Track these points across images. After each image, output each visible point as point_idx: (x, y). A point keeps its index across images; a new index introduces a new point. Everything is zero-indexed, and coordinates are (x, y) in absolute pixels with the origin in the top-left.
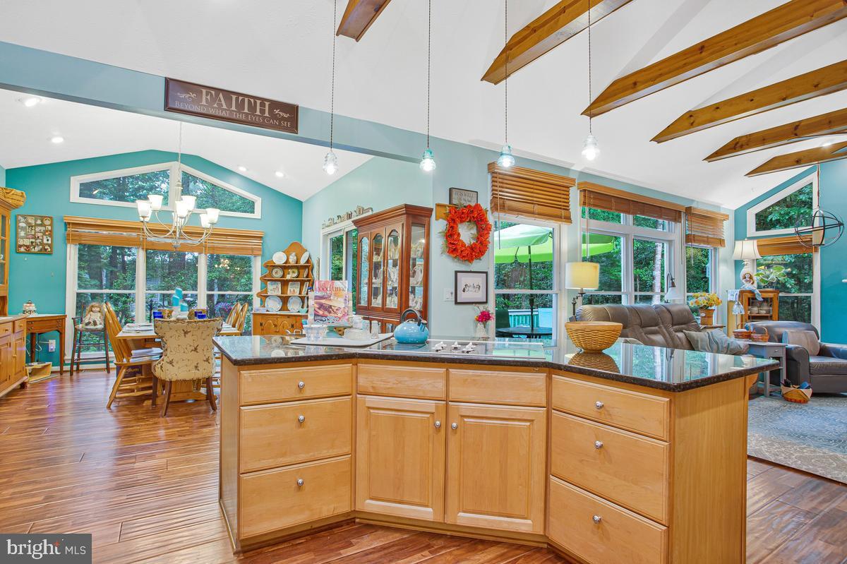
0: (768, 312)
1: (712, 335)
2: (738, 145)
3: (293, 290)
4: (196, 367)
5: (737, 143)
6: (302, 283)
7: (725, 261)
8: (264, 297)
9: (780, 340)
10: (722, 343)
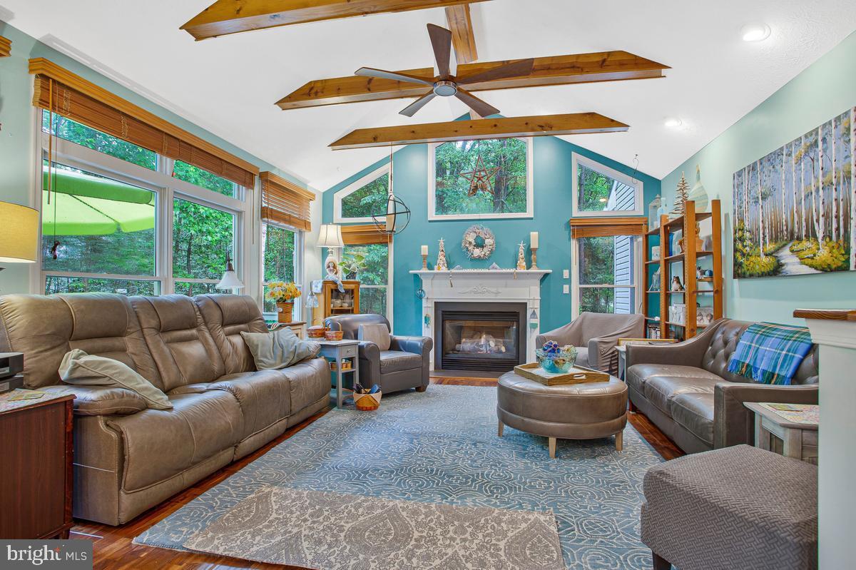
0: (351, 305)
1: (278, 336)
2: (313, 91)
5: (312, 89)
7: (312, 248)
9: (356, 338)
10: (287, 346)
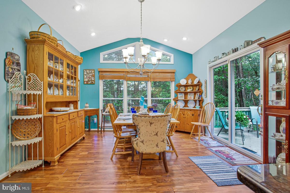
3: (191, 97)
4: (157, 145)
6: (195, 93)
8: (176, 100)
